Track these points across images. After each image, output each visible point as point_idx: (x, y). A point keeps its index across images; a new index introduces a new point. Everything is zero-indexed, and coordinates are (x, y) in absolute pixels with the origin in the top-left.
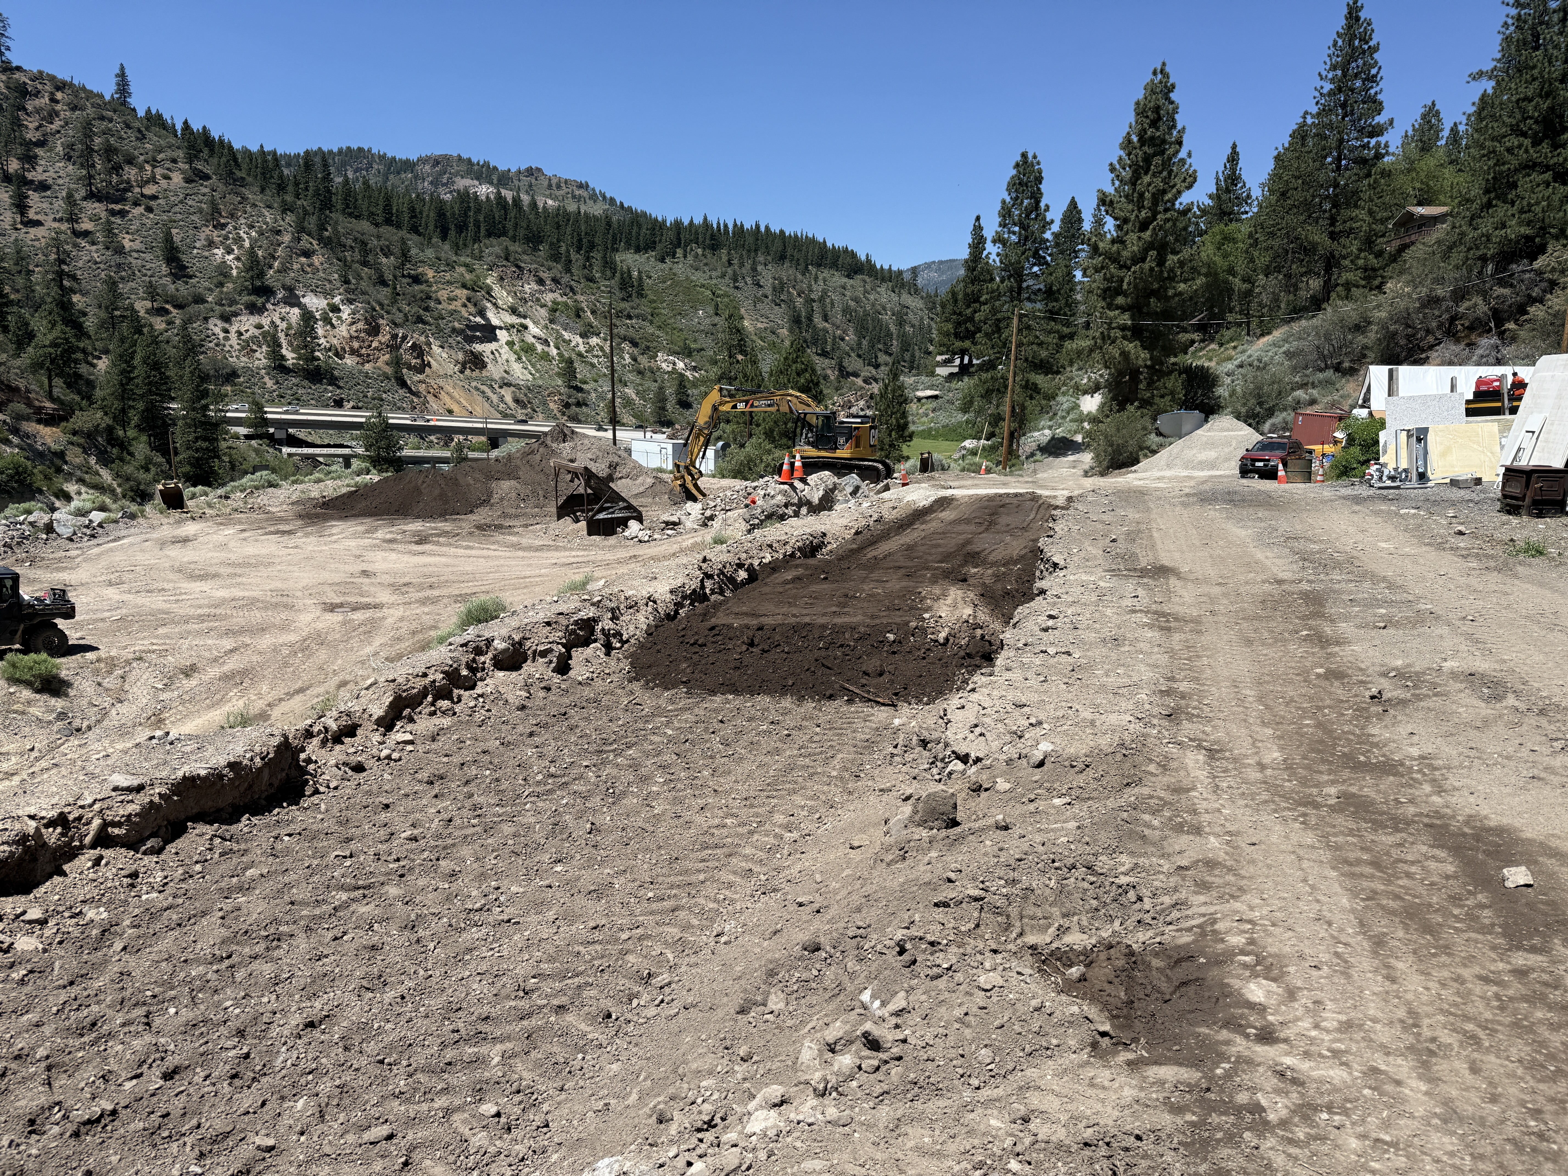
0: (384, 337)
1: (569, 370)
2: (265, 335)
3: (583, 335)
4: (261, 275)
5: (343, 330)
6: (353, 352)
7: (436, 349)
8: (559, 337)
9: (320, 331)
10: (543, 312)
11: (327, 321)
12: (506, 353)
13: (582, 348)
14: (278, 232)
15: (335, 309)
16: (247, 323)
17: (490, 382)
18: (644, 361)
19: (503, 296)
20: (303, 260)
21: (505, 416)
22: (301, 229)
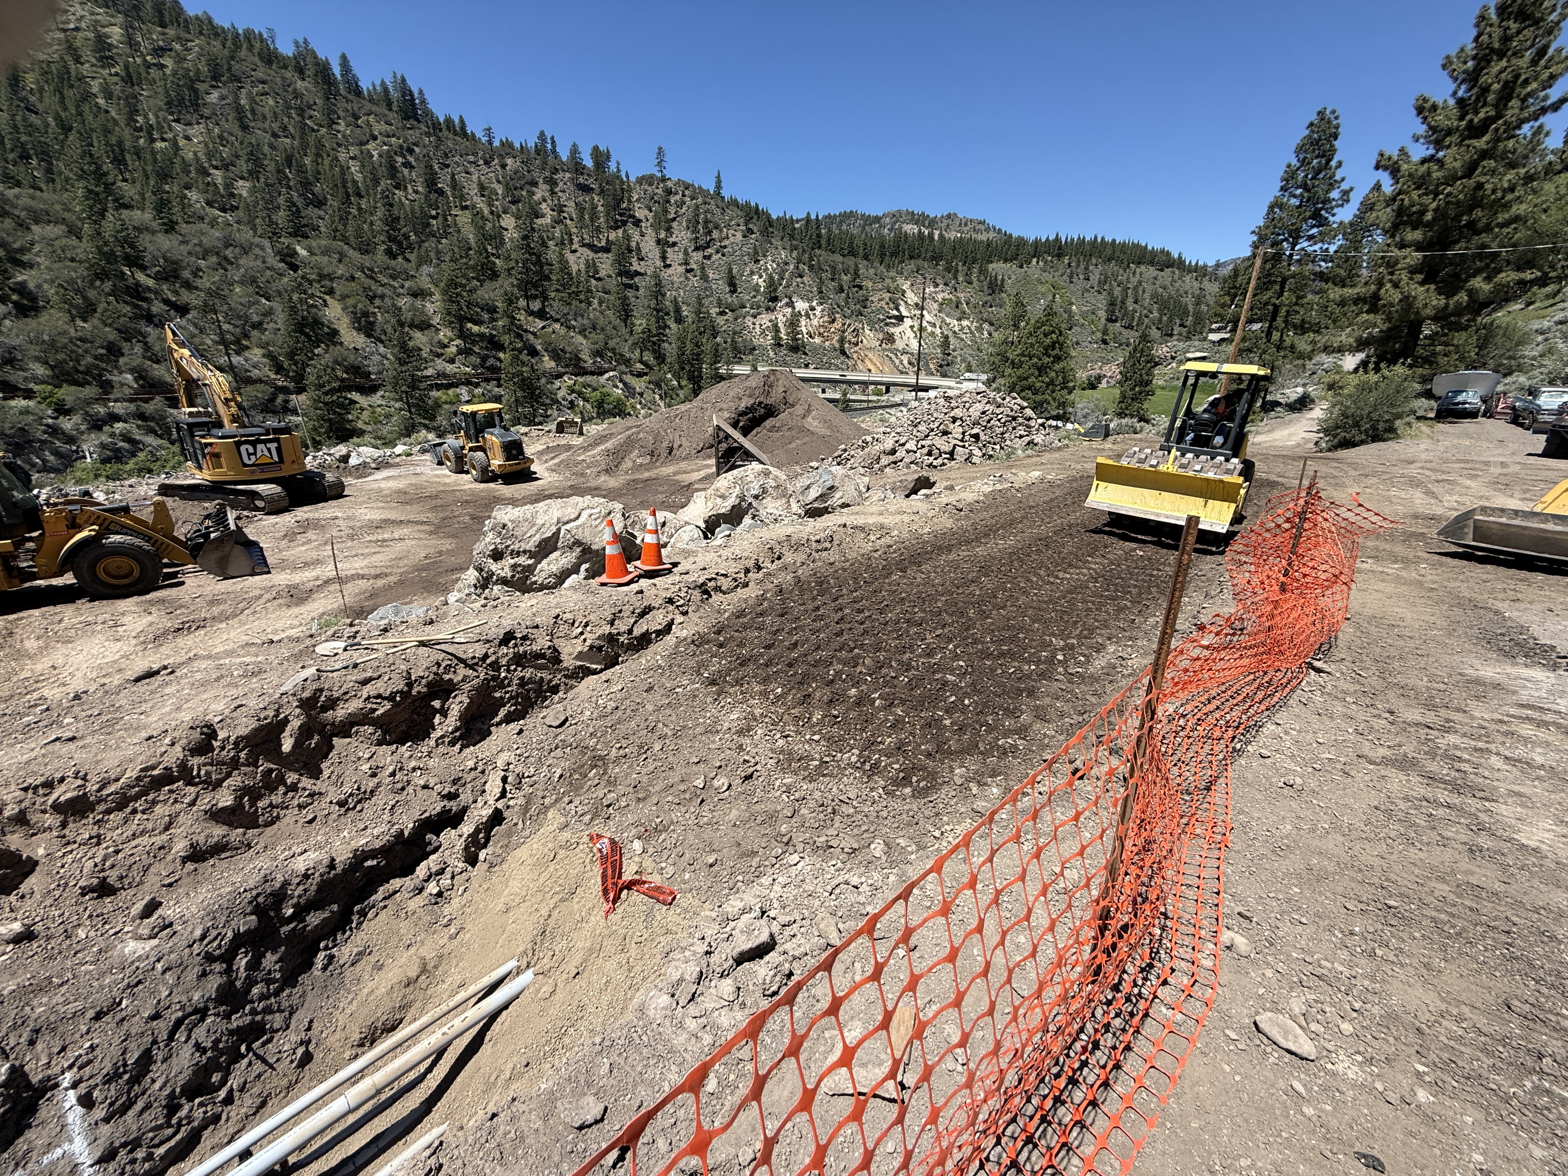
0: (838, 325)
1: (946, 343)
2: (773, 325)
3: (959, 319)
4: (775, 290)
5: (815, 322)
6: (820, 334)
7: (867, 332)
8: (943, 321)
9: (803, 323)
10: (936, 306)
11: (808, 316)
12: (909, 333)
13: (956, 329)
14: (787, 264)
15: (813, 309)
16: (765, 319)
17: (895, 351)
19: (912, 297)
20: (799, 279)
21: (902, 373)
22: (799, 261)
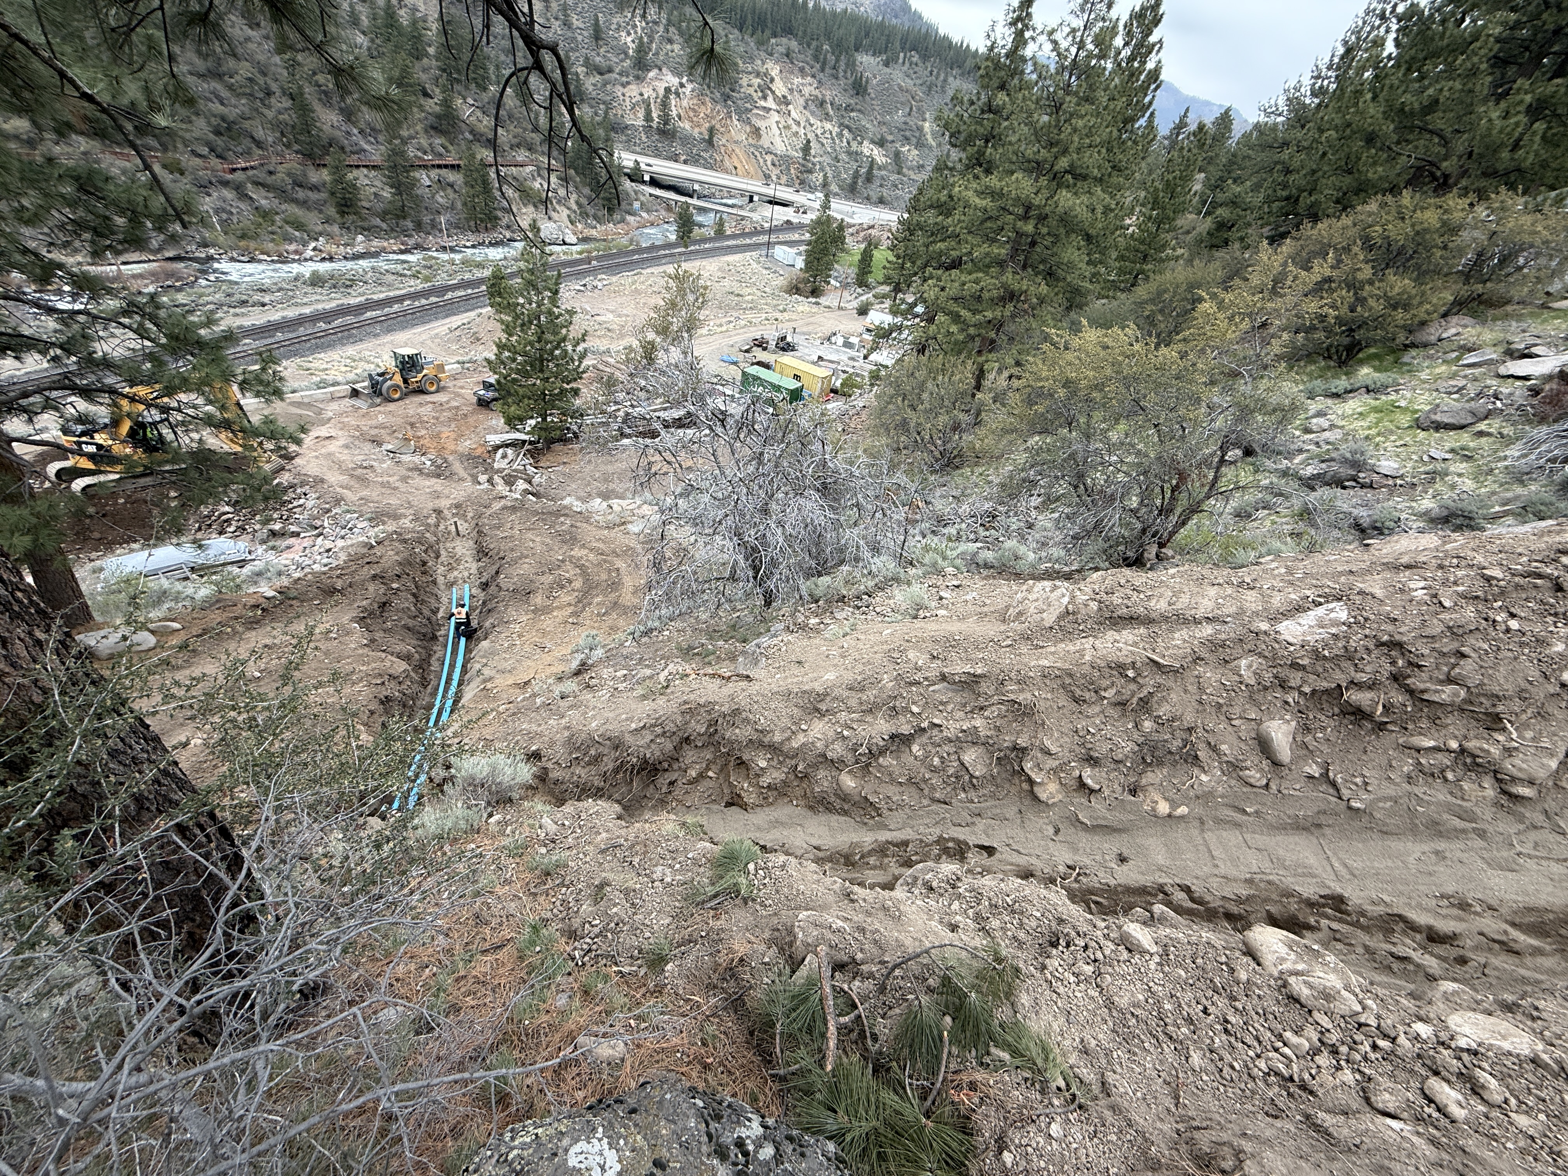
0: (707, 110)
1: (806, 149)
2: (644, 101)
3: (822, 121)
4: (645, 55)
5: (685, 103)
6: (690, 118)
7: (735, 122)
8: (808, 120)
9: (673, 102)
10: (802, 101)
11: (677, 94)
12: (774, 129)
13: (819, 132)
14: (657, 23)
15: (683, 86)
16: (635, 91)
17: (760, 149)
18: (854, 145)
19: (780, 87)
20: (669, 47)
22: (669, 22)
